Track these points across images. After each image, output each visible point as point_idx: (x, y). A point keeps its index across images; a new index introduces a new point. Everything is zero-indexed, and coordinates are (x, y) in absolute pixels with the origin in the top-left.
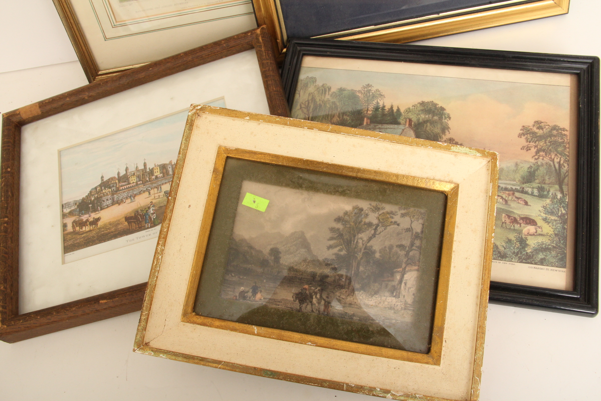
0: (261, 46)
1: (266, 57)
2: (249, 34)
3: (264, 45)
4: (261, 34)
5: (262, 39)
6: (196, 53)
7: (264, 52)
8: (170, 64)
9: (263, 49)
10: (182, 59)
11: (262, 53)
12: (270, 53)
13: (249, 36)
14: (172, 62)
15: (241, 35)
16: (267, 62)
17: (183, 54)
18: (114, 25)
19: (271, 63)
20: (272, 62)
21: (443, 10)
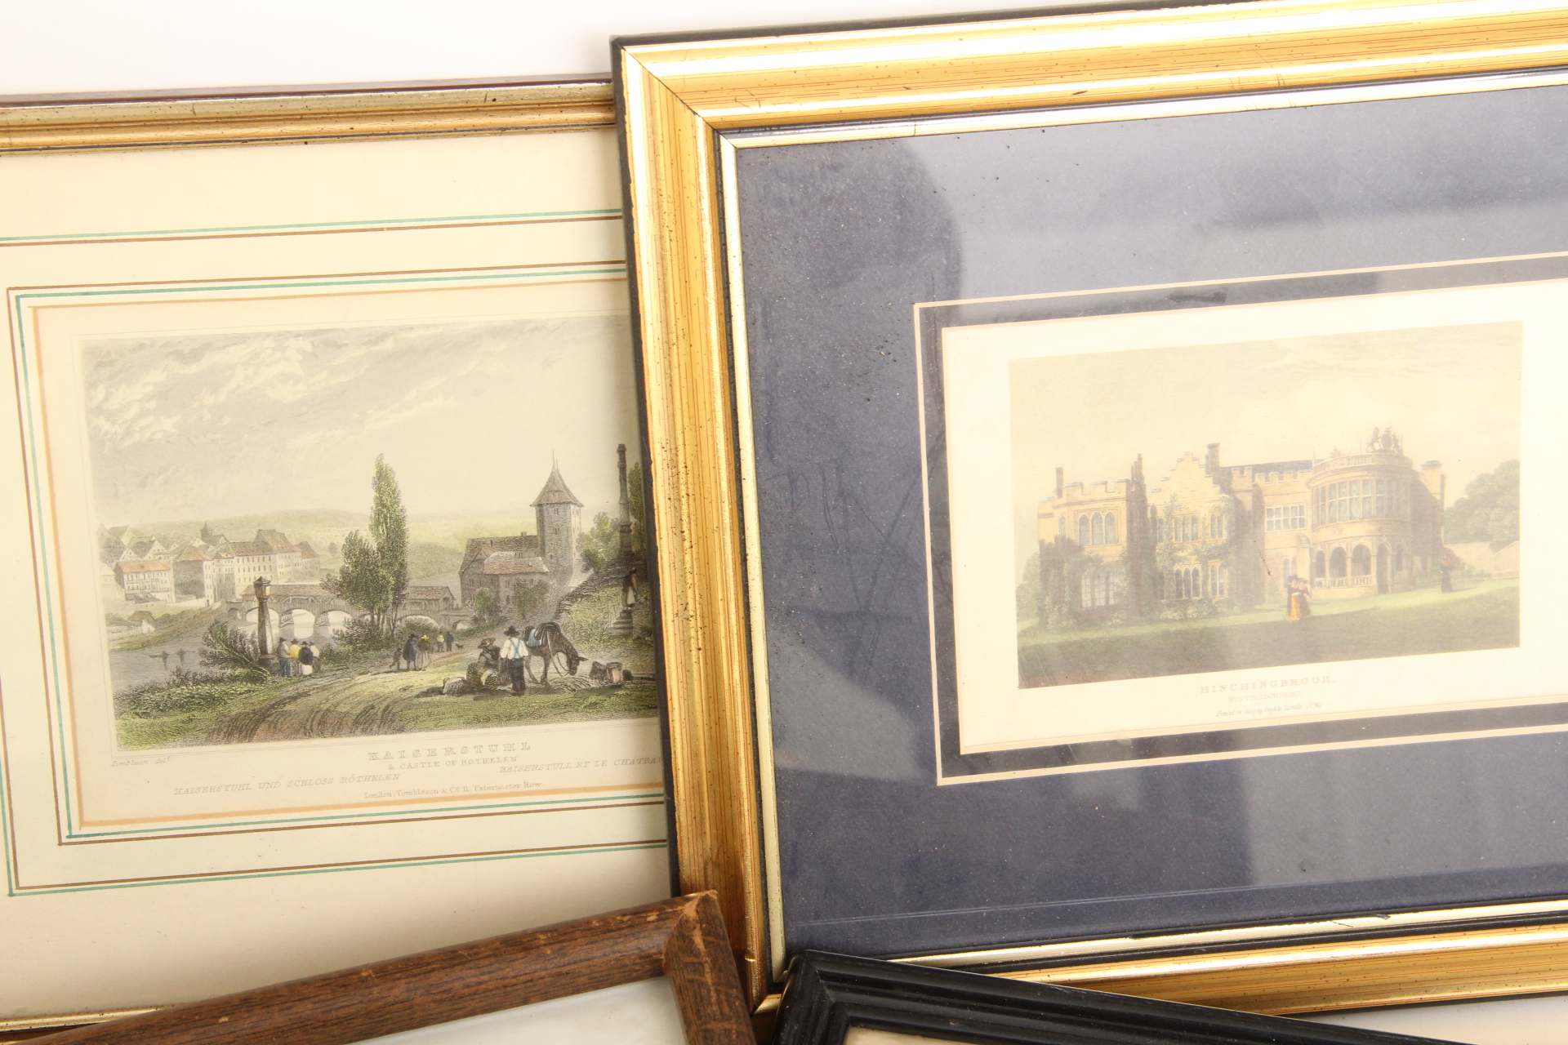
0: (702, 964)
1: (721, 1009)
2: (652, 917)
3: (714, 961)
4: (701, 922)
5: (704, 941)
6: (425, 973)
7: (712, 989)
8: (310, 1006)
9: (709, 978)
10: (366, 992)
11: (704, 992)
12: (738, 998)
13: (649, 922)
14: (323, 997)
15: (618, 918)
16: (726, 1030)
17: (371, 972)
18: (70, 836)
19: (739, 1034)
20: (744, 1029)
21: (1404, 902)
